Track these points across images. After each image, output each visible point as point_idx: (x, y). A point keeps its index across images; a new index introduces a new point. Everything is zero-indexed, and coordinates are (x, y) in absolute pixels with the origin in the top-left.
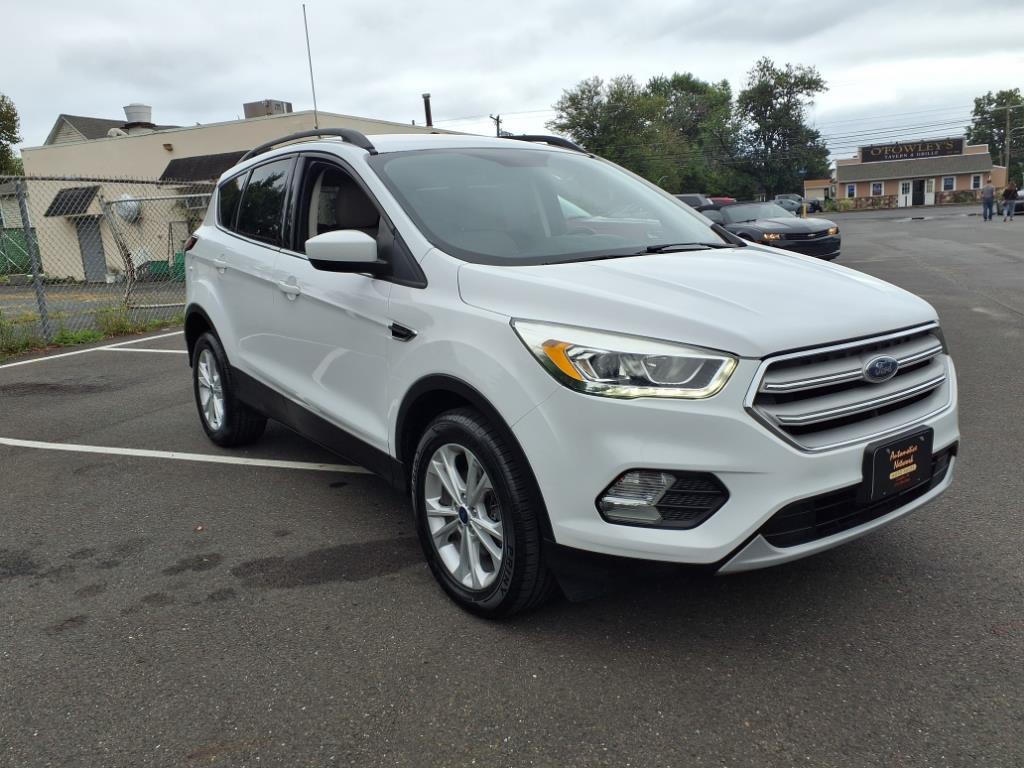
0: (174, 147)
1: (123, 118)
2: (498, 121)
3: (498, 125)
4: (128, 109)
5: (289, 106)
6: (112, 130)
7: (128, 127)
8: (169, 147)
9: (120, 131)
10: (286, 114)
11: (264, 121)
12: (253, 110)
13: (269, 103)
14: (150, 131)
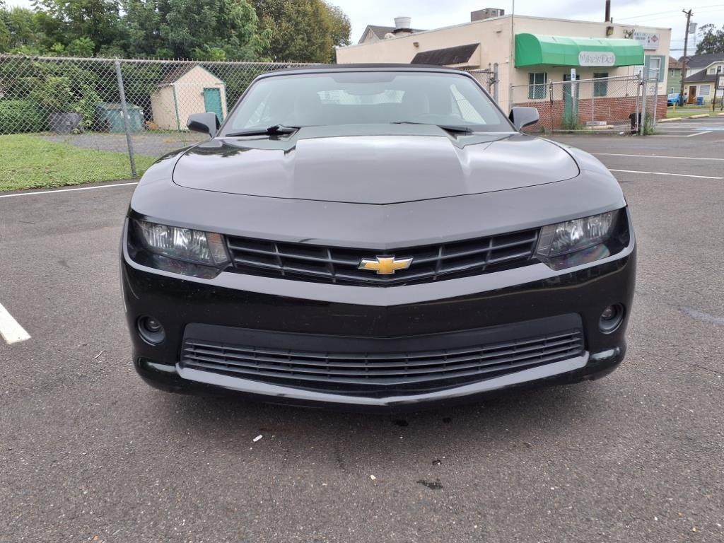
0: (420, 44)
1: (393, 25)
2: (689, 14)
3: (689, 18)
4: (396, 20)
5: (502, 12)
6: (388, 34)
7: (396, 31)
8: (416, 45)
9: (391, 34)
10: (499, 17)
11: (482, 24)
12: (476, 16)
13: (488, 10)
14: (407, 34)
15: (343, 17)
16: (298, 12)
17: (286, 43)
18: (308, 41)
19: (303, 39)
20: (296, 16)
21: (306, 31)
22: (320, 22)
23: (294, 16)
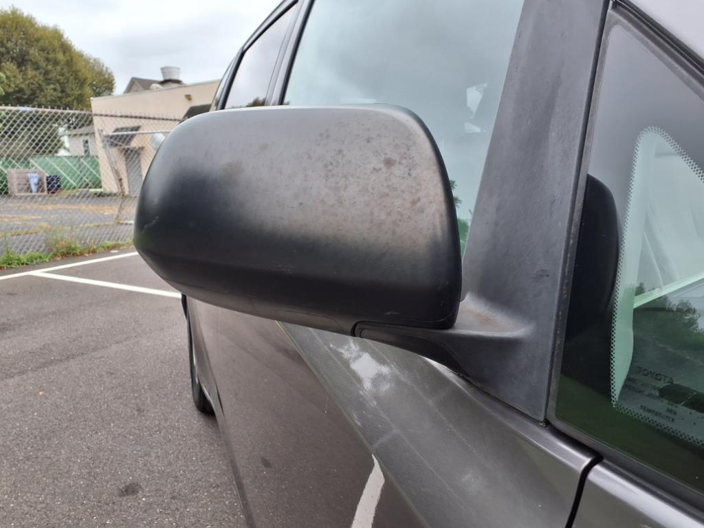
0: (194, 97)
4: (164, 70)
6: (153, 85)
7: (164, 82)
8: (189, 97)
9: (158, 86)
14: (176, 85)
15: (104, 69)
16: (47, 60)
17: (34, 93)
18: (62, 91)
19: (55, 90)
20: (44, 65)
21: (58, 81)
22: (76, 74)
23: (43, 64)
